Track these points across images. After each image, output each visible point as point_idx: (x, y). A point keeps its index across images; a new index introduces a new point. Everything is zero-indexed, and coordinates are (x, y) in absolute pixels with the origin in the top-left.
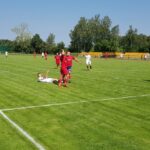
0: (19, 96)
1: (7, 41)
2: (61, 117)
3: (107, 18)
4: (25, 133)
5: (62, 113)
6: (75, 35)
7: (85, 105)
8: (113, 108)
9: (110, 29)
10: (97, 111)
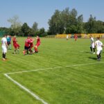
0: (17, 65)
3: (74, 10)
4: (23, 87)
6: (52, 23)
7: (61, 69)
9: (77, 17)
10: (69, 73)
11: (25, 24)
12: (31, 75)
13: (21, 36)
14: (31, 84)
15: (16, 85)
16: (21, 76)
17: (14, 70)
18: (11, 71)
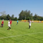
2: (15, 40)
3: (29, 11)
5: (15, 39)
7: (22, 36)
8: (31, 37)
9: (30, 14)
10: (26, 38)
11: (8, 15)
13: (6, 20)
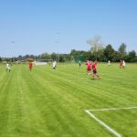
0: (101, 100)
1: (82, 52)
4: (112, 130)
11: (109, 46)
12: (121, 115)
14: (123, 127)
15: (103, 127)
16: (108, 115)
17: (97, 106)
18: (94, 107)
